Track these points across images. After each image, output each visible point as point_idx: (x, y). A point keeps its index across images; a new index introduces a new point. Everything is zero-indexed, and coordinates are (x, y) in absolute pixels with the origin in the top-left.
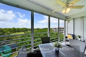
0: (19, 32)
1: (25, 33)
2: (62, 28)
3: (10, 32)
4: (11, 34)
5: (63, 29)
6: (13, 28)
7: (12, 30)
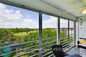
0: (22, 32)
1: (27, 33)
2: (66, 28)
3: (14, 32)
4: (14, 34)
5: (67, 30)
6: (16, 28)
7: (15, 30)
